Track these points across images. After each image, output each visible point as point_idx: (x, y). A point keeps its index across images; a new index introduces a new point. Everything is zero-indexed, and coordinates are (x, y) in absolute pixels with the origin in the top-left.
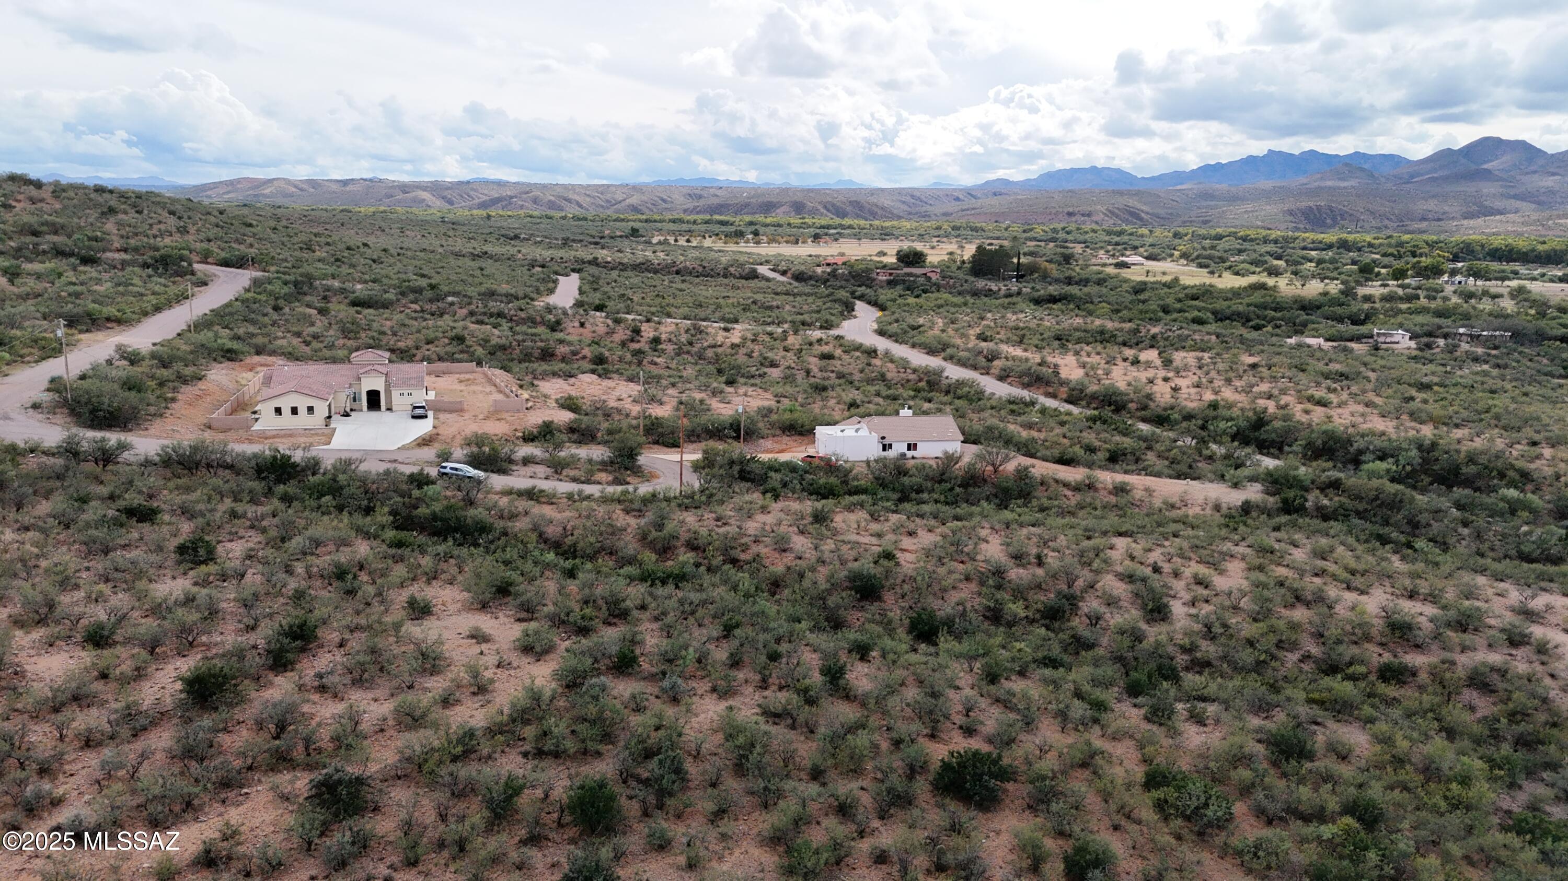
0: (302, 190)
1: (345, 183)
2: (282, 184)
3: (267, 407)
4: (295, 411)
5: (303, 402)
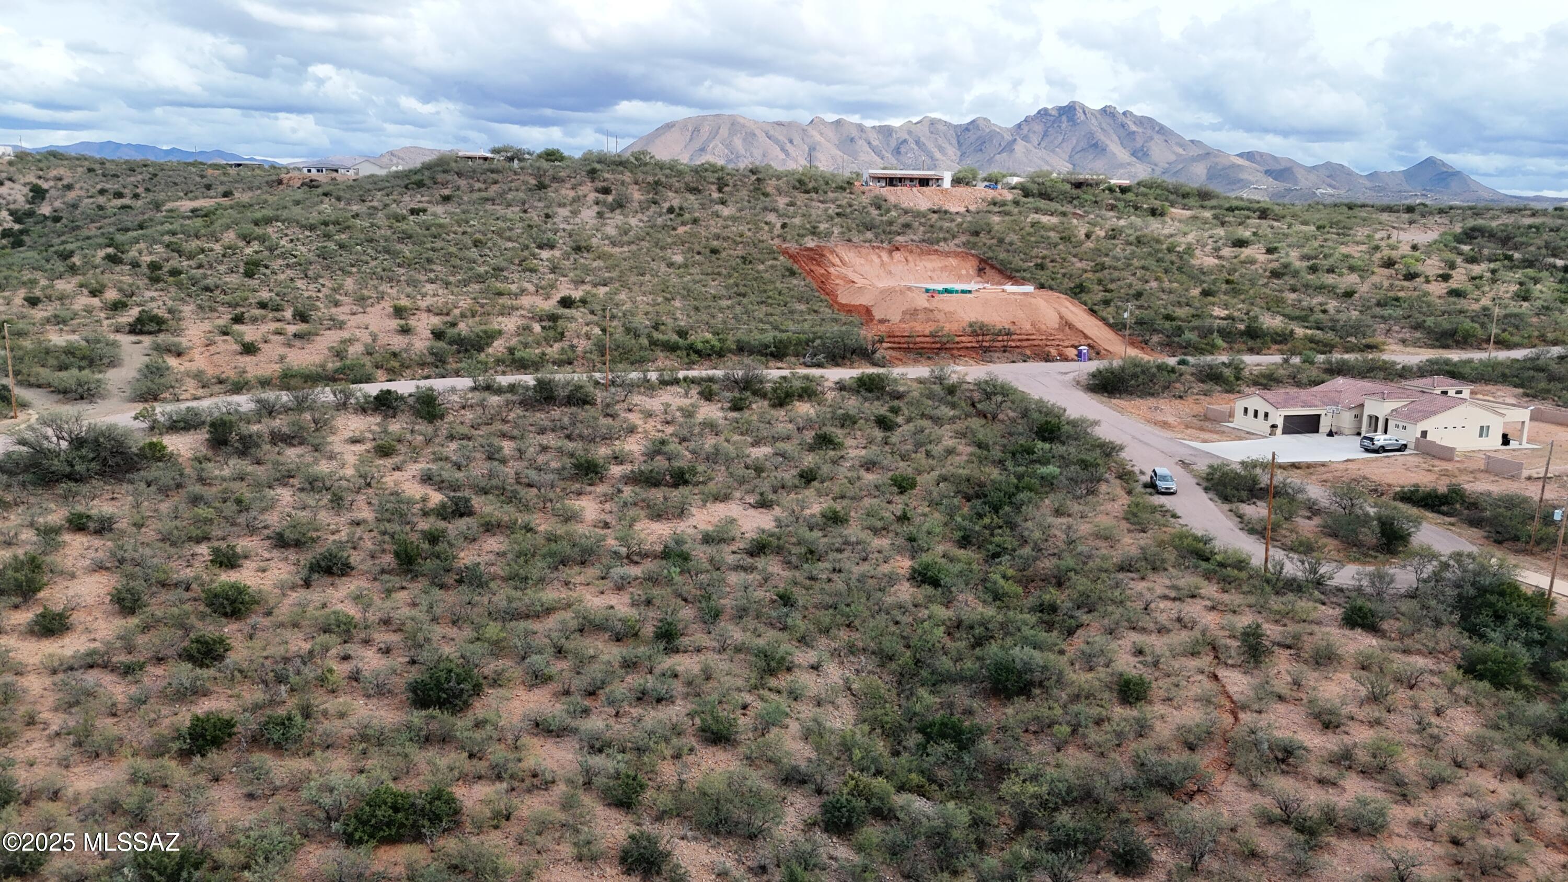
3: (1240, 405)
4: (1256, 414)
5: (1263, 407)
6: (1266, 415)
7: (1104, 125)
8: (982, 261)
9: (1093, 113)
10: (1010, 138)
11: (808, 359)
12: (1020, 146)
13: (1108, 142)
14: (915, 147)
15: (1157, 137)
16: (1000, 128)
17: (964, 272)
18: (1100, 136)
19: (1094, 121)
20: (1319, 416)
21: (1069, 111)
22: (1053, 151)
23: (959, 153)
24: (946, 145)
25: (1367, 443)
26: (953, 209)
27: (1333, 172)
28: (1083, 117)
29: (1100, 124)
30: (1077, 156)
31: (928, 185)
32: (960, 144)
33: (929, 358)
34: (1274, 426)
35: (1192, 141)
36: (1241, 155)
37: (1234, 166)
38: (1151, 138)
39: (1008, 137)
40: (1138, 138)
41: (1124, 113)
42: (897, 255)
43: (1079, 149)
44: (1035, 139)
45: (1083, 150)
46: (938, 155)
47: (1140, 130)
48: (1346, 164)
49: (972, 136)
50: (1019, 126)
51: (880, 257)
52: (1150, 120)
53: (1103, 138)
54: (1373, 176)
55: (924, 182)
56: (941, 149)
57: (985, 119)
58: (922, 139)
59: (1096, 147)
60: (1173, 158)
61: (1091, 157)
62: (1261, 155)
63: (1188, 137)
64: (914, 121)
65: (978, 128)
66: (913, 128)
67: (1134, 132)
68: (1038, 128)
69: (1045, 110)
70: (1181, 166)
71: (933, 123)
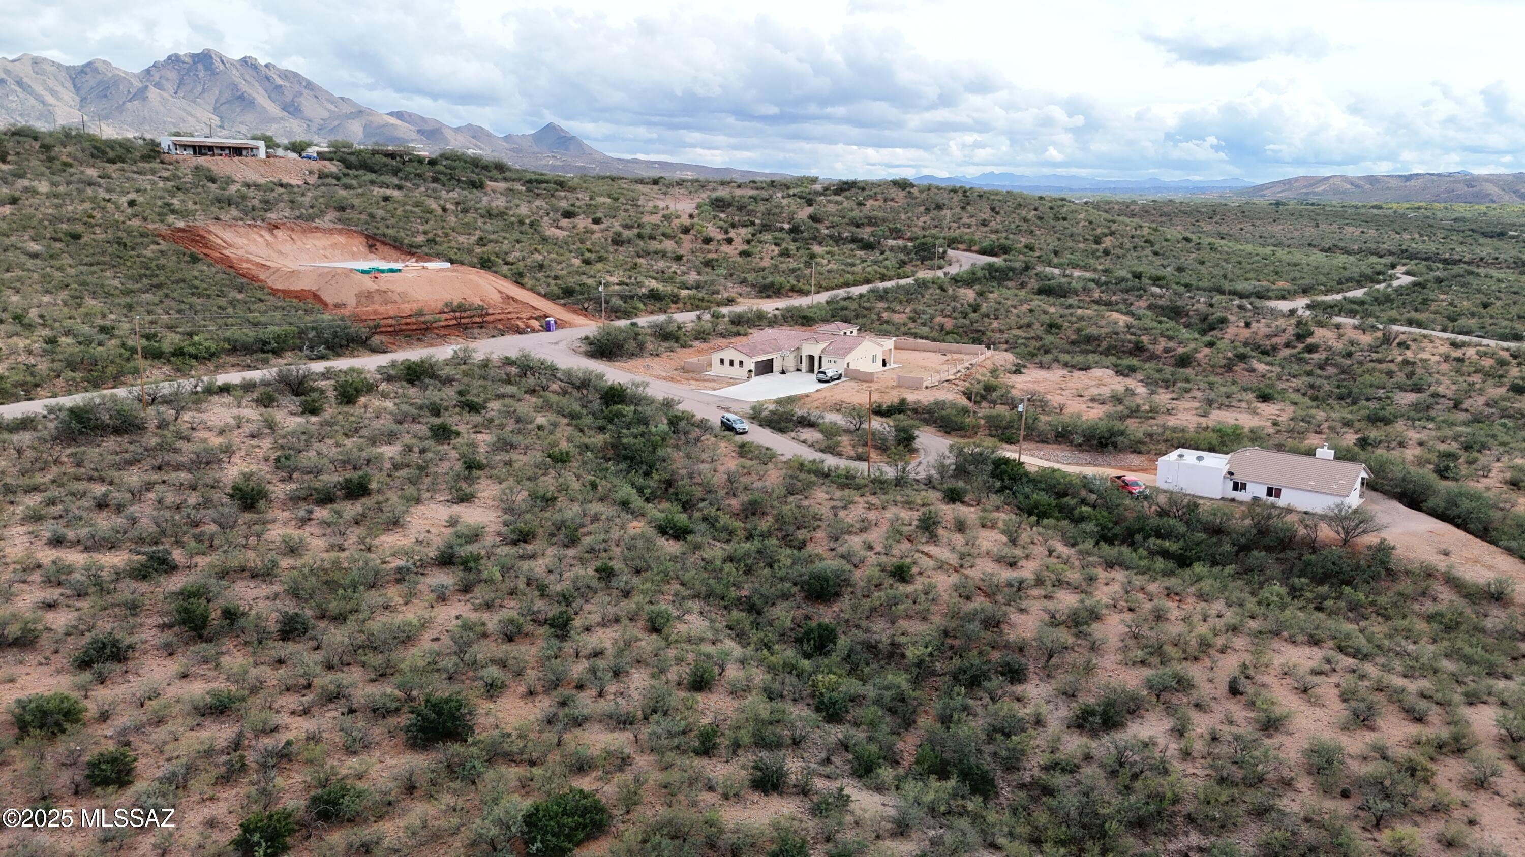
0: (1357, 186)
1: (1408, 178)
2: (1338, 182)
3: (716, 357)
4: (732, 363)
5: (737, 357)
6: (741, 363)
7: (247, 77)
8: (368, 237)
9: (233, 63)
10: (140, 85)
11: (306, 352)
12: (153, 94)
13: (255, 95)
14: (18, 89)
15: (305, 92)
16: (125, 72)
17: (355, 249)
18: (244, 87)
19: (234, 71)
20: (772, 360)
21: (204, 59)
22: (194, 102)
23: (78, 99)
24: (59, 89)
25: (822, 376)
26: (294, 182)
27: (476, 133)
28: (222, 67)
29: (242, 75)
30: (222, 108)
31: (241, 155)
32: (77, 89)
33: (419, 340)
34: (750, 371)
35: (342, 98)
36: (391, 114)
37: (387, 125)
38: (301, 94)
39: (137, 84)
40: (286, 93)
41: (267, 66)
42: (279, 233)
43: (223, 100)
44: (170, 87)
45: (228, 102)
46: (50, 99)
47: (287, 84)
48: (486, 127)
49: (91, 81)
50: (148, 71)
51: (262, 236)
52: (296, 75)
53: (249, 91)
54: (508, 138)
55: (237, 151)
56: (53, 92)
57: (104, 62)
58: (25, 80)
59: (243, 100)
60: (326, 115)
61: (238, 110)
62: (410, 115)
63: (337, 94)
64: (11, 58)
65: (96, 71)
66: (10, 67)
67: (281, 86)
68: (172, 75)
69: (177, 56)
70: (336, 123)
71: (36, 62)
